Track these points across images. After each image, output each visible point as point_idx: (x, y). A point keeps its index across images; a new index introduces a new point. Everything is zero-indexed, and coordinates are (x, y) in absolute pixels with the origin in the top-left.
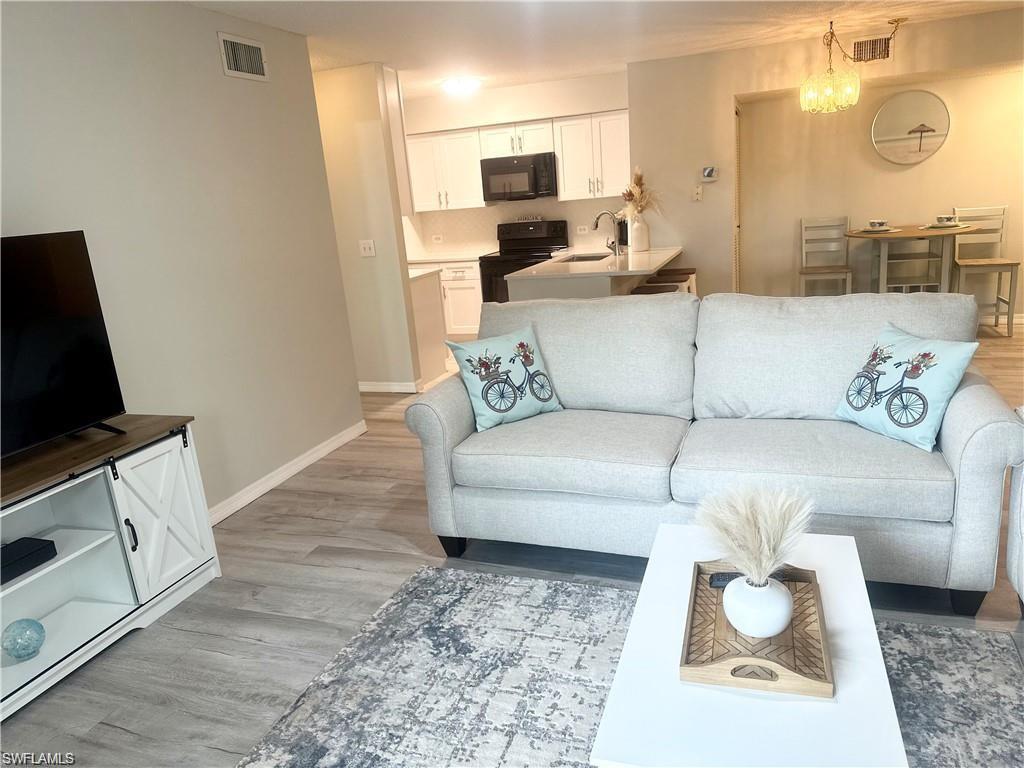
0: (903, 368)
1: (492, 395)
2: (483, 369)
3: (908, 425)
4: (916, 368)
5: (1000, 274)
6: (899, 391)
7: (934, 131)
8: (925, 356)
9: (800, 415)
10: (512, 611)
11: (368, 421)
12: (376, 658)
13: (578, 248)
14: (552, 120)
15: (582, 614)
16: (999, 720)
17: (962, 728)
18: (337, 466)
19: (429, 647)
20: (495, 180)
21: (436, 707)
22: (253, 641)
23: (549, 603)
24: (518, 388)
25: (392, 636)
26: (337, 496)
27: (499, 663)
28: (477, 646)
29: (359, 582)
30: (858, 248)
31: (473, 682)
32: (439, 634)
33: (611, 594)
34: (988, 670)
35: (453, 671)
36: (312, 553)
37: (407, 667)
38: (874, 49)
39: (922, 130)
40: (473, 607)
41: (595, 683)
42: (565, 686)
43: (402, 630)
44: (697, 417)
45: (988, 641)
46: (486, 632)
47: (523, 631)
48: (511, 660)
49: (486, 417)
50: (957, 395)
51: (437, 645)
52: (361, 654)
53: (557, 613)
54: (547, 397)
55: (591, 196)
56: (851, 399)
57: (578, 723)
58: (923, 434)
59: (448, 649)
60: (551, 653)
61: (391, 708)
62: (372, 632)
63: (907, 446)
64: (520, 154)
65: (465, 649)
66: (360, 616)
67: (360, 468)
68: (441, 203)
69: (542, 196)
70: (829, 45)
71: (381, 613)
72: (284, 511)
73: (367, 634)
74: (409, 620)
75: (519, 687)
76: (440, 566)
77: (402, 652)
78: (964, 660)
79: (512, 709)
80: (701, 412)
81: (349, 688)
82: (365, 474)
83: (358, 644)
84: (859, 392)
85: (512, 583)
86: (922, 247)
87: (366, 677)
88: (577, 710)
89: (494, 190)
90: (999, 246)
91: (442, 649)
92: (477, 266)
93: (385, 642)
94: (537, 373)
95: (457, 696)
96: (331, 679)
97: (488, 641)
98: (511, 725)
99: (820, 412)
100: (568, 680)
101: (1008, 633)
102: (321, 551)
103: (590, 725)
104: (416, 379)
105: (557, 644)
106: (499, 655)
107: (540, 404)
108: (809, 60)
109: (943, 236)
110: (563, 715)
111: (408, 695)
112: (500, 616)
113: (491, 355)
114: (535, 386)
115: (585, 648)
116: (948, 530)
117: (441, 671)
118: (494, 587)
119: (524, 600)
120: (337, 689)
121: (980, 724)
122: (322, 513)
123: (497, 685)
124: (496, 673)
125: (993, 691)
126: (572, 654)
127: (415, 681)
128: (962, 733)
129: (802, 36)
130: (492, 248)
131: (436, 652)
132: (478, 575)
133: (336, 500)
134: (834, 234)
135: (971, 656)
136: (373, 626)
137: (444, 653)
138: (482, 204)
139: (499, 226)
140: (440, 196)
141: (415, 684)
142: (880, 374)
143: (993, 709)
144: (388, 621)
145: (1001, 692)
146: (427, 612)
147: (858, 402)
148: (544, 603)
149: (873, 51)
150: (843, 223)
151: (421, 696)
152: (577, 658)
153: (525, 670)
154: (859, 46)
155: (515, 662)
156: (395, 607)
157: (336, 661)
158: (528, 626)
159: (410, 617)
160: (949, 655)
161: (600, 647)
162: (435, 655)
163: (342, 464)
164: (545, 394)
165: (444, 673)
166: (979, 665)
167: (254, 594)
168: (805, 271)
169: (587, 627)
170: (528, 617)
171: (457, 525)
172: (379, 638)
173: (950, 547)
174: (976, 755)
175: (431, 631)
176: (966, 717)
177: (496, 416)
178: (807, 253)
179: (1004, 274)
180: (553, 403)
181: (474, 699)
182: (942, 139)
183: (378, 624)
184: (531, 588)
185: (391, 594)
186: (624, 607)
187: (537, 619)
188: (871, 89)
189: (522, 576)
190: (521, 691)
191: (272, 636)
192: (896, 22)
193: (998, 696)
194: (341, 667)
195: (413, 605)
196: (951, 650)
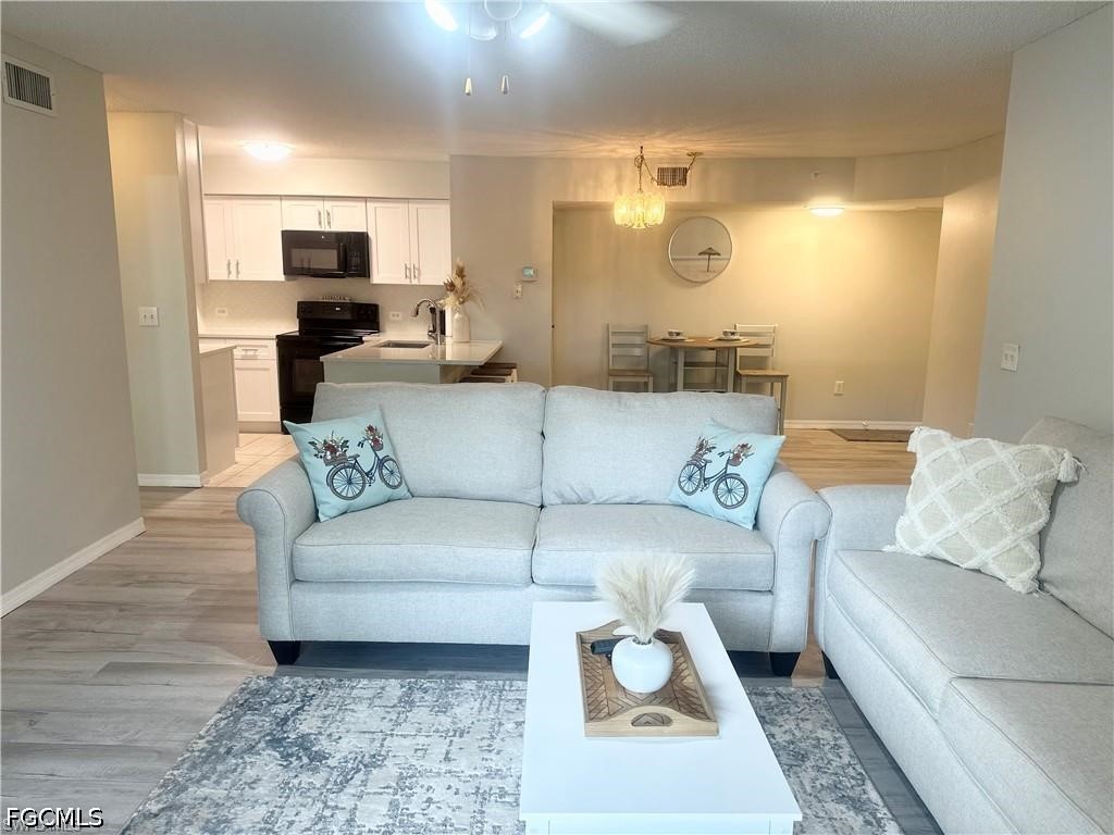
0: (726, 457)
1: (339, 481)
2: (328, 453)
3: (733, 507)
4: (737, 457)
5: (772, 384)
6: (724, 477)
7: (719, 254)
8: (744, 446)
9: (638, 501)
10: (366, 713)
11: (146, 519)
12: (214, 778)
13: (390, 334)
14: (365, 199)
15: (444, 709)
16: (823, 759)
17: (795, 769)
18: (111, 571)
19: (275, 758)
20: (296, 253)
21: (297, 819)
22: (42, 777)
23: (406, 702)
24: (367, 474)
25: (228, 752)
26: (121, 607)
27: (361, 766)
28: (332, 752)
29: (173, 700)
30: (657, 355)
31: (335, 788)
32: (285, 744)
33: (470, 685)
34: (807, 720)
35: (311, 780)
36: (100, 671)
37: (254, 782)
38: (673, 176)
39: (710, 253)
40: (319, 713)
41: (468, 773)
42: (436, 779)
43: (238, 745)
44: (546, 503)
45: (804, 696)
46: (340, 738)
47: (382, 732)
48: (375, 761)
49: (330, 504)
50: (771, 480)
51: (286, 757)
52: (193, 776)
53: (415, 710)
54: (397, 483)
55: (407, 282)
56: (683, 484)
57: (457, 813)
58: (744, 514)
59: (299, 758)
60: (416, 750)
61: (244, 827)
62: (202, 751)
63: (733, 526)
64: (327, 229)
65: (320, 757)
66: (183, 736)
67: (147, 573)
68: (230, 273)
69: (352, 276)
70: (640, 167)
71: (209, 730)
72: (52, 625)
73: (197, 754)
74: (246, 734)
75: (387, 787)
76: (271, 675)
77: (245, 768)
78: (788, 712)
79: (384, 810)
80: (550, 498)
81: (185, 813)
82: (153, 580)
83: (186, 765)
84: (690, 478)
85: (360, 685)
86: (710, 357)
87: (205, 799)
88: (455, 801)
89: (296, 264)
90: (771, 359)
91: (293, 759)
92: (273, 346)
93: (222, 759)
94: (387, 459)
95: (320, 805)
96: (160, 806)
97: (344, 746)
98: (387, 825)
99: (655, 498)
100: (439, 774)
101: (817, 687)
102: (112, 668)
103: (469, 812)
104: (201, 471)
105: (421, 740)
106: (359, 758)
107: (390, 490)
108: (619, 179)
109: (728, 348)
110: (440, 808)
111: (262, 811)
112: (353, 720)
113: (338, 437)
114: (385, 472)
115: (451, 741)
116: (770, 597)
117: (296, 781)
118: (340, 692)
119: (377, 702)
120: (171, 816)
121: (808, 764)
122: (105, 625)
123: (363, 788)
124: (359, 777)
125: (813, 735)
126: (439, 748)
127: (266, 795)
128: (795, 773)
129: (614, 155)
130: (291, 327)
131: (285, 763)
132: (319, 681)
133: (121, 610)
134: (638, 340)
135: (793, 709)
136: (202, 744)
137: (296, 763)
138: (282, 278)
139: (299, 303)
140: (229, 264)
141: (267, 799)
142: (707, 462)
143: (816, 751)
144: (219, 737)
145: (820, 736)
146: (266, 723)
147: (689, 487)
148: (400, 701)
149: (674, 177)
150: (644, 331)
151: (277, 810)
152: (444, 751)
153: (391, 770)
154: (661, 170)
155: (379, 763)
156: (225, 722)
157: (162, 786)
158: (386, 726)
159: (246, 730)
160: (776, 710)
161: (466, 737)
162: (285, 767)
163: (118, 569)
164: (394, 481)
165: (300, 783)
166: (801, 716)
167: (32, 723)
168: (612, 373)
169: (450, 720)
170: (384, 718)
171: (293, 627)
172: (212, 755)
173: (772, 613)
174: (809, 790)
175: (275, 742)
176: (797, 759)
177: (342, 504)
178: (614, 356)
179: (775, 384)
180: (402, 491)
181: (340, 805)
182: (726, 262)
183: (208, 742)
184: (383, 688)
185: (217, 708)
186: (485, 697)
187: (394, 718)
188: (673, 210)
189: (369, 677)
190: (391, 791)
191: (67, 768)
192: (694, 155)
193: (818, 739)
194: (170, 791)
195: (247, 718)
196: (777, 706)
